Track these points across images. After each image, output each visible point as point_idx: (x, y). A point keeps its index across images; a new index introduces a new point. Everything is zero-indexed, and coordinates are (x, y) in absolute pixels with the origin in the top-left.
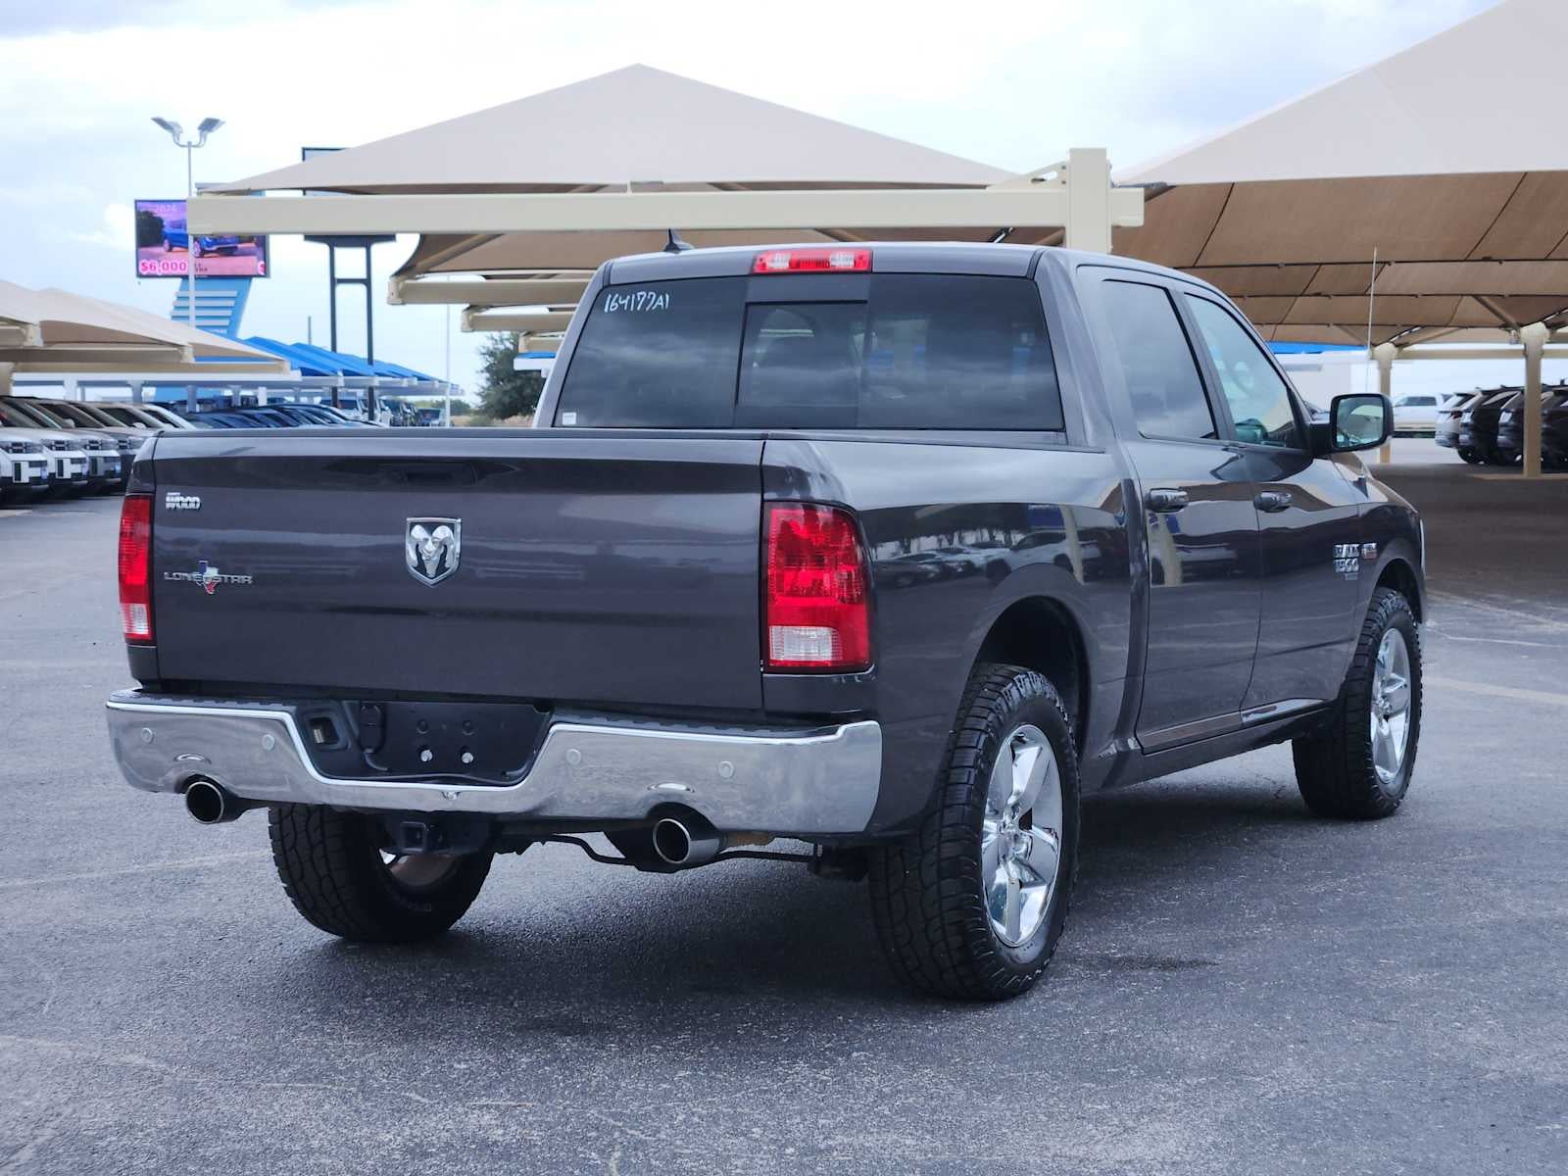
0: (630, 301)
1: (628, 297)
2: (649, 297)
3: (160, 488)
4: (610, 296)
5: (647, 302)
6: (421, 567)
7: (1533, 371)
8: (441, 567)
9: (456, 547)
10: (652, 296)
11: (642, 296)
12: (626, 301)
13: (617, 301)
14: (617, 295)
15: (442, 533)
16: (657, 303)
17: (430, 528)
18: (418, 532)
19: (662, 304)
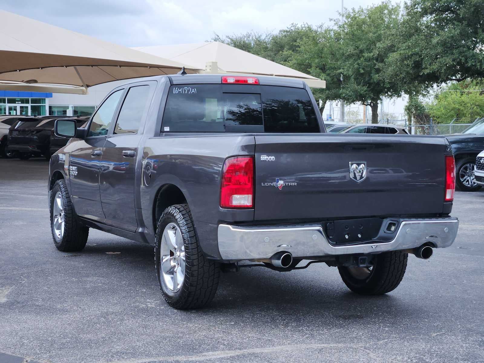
0: (182, 90)
1: (181, 89)
2: (189, 89)
3: (258, 154)
4: (174, 88)
5: (188, 91)
6: (355, 177)
8: (361, 177)
9: (366, 170)
10: (190, 89)
11: (186, 89)
12: (181, 90)
13: (177, 90)
14: (177, 88)
16: (192, 91)
17: (358, 165)
19: (194, 91)
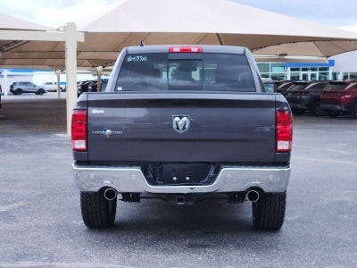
0: (135, 58)
3: (89, 109)
4: (129, 57)
6: (178, 128)
7: (99, 77)
8: (184, 128)
9: (188, 123)
10: (141, 57)
11: (138, 57)
15: (185, 119)
16: (143, 59)
17: (181, 118)
18: (177, 119)
